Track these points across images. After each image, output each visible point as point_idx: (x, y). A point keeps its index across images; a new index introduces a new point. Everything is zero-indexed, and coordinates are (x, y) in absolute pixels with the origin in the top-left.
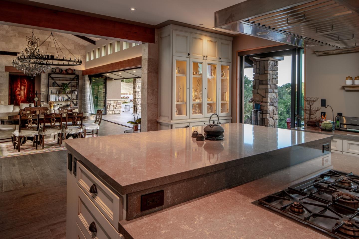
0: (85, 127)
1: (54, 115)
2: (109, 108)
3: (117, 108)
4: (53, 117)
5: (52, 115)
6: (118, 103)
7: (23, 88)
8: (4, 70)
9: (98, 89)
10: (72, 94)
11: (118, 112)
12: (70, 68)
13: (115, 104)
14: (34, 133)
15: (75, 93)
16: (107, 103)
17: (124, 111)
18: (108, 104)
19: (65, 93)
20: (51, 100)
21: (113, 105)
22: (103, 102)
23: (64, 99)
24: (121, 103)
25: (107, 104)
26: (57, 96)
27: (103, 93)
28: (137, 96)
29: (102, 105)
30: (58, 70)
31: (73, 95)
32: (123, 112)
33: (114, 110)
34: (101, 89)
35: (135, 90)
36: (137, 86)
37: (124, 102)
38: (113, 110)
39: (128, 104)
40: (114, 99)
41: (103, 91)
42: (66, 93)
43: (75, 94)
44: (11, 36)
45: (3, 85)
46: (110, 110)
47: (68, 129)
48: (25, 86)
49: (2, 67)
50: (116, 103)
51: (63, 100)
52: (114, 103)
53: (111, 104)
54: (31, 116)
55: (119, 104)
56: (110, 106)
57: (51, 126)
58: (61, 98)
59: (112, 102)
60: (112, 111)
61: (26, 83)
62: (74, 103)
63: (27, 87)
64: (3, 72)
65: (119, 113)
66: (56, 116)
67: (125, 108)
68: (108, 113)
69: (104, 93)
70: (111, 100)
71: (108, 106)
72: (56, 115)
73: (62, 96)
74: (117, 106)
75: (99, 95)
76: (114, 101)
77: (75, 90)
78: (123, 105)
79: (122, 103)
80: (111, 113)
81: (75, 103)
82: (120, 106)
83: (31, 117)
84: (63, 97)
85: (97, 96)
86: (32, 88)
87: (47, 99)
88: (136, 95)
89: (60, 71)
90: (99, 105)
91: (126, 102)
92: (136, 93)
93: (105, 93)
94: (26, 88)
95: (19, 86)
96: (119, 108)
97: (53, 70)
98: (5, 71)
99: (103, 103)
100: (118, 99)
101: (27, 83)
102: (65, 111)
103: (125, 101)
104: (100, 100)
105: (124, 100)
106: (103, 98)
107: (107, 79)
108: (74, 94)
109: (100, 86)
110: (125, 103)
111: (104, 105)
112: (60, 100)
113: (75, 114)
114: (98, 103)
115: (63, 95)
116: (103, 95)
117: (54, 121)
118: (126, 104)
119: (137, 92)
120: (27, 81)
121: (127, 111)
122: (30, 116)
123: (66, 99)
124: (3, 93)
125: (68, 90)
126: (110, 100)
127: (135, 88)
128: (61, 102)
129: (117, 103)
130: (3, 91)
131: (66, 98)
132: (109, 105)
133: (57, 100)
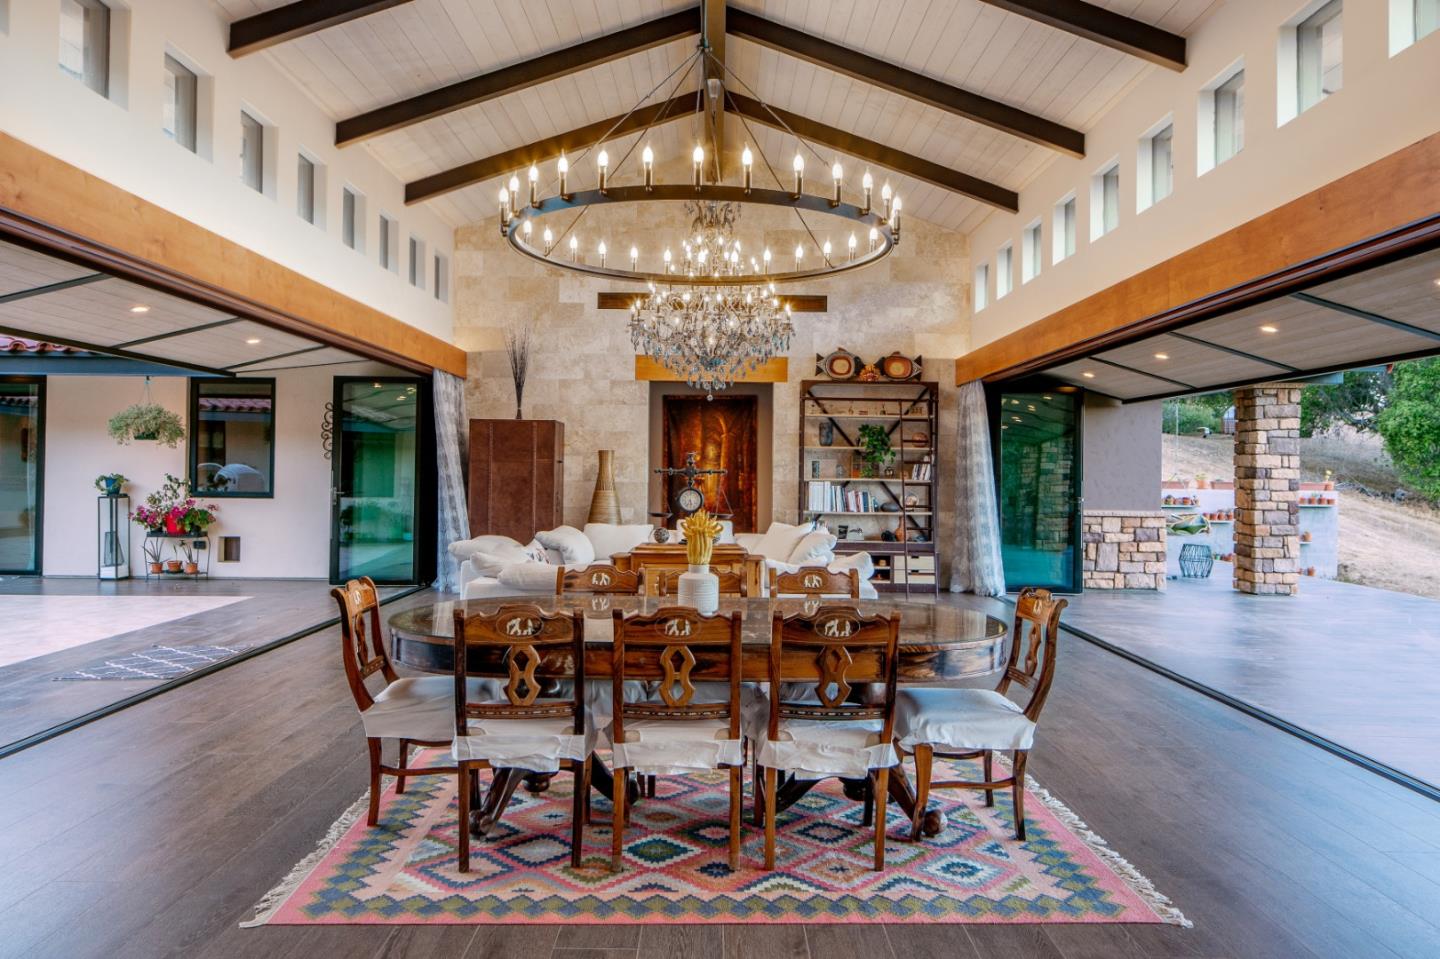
0: (926, 723)
1: (681, 627)
2: (1092, 555)
3: (1137, 557)
4: (676, 642)
5: (666, 620)
6: (1148, 532)
7: (711, 451)
8: (632, 375)
9: (1039, 460)
10: (907, 480)
11: (1147, 581)
12: (898, 353)
13: (1127, 537)
14: (553, 746)
15: (918, 475)
16: (1085, 528)
17: (1178, 573)
18: (1088, 536)
19: (875, 471)
20: (811, 509)
21: (1119, 544)
22: (1059, 521)
23: (871, 505)
24: (1164, 532)
25: (1085, 537)
26: (839, 487)
27: (1061, 477)
28: (1259, 495)
29: (1057, 534)
30: (845, 362)
31: (907, 484)
32: (1173, 583)
33: (1122, 570)
34: (1052, 458)
35: (1246, 460)
36: (1262, 437)
37: (1175, 528)
38: (1118, 571)
39: (1198, 538)
40: (1124, 509)
41: (1061, 471)
42: (877, 476)
43: (921, 480)
44: (658, 226)
45: (628, 438)
46: (1101, 565)
47: (790, 738)
48: (719, 445)
49: (625, 363)
50: (1135, 533)
51: (866, 509)
52: (1122, 532)
53: (1109, 538)
54: (530, 623)
55: (1149, 539)
56: (1103, 547)
57: (667, 707)
58: (857, 496)
59: (1112, 526)
60: (1111, 575)
61: (724, 428)
62: (916, 527)
63: (729, 448)
64: (631, 382)
65: (1153, 586)
66: (693, 630)
67: (1181, 558)
68: (1091, 584)
69: (1065, 477)
70: (1107, 513)
71: (1092, 546)
72: (693, 623)
73: (862, 489)
74: (1143, 547)
75: (1041, 487)
76: (1122, 522)
77: (920, 462)
78: (1172, 544)
79: (1169, 534)
80: (1104, 584)
81: (922, 523)
82: (1157, 547)
83: (530, 631)
84: (865, 495)
85: (1034, 494)
86: (745, 452)
87: (797, 504)
88: (1252, 490)
89: (853, 370)
90: (1042, 535)
91: (1186, 529)
92: (1254, 477)
93: (1074, 478)
94: (723, 454)
95: (698, 443)
96: (1154, 556)
97: (821, 364)
98: (637, 378)
99: (1060, 528)
100: (1146, 507)
101: (729, 431)
102: (811, 581)
103: (1184, 521)
104: (1048, 510)
105: (1176, 514)
106: (1060, 501)
107: (1087, 398)
108: (914, 479)
109: (1048, 444)
110: (1179, 532)
111: (1064, 535)
112: (852, 507)
113: (834, 623)
114: (1040, 528)
115: (867, 483)
116: (1061, 488)
117: (686, 669)
118: (1184, 538)
119: (1259, 474)
120: (726, 423)
121: (1196, 576)
122: (523, 625)
123: (880, 503)
124: (630, 472)
125: (888, 458)
126: (1101, 513)
127: (1248, 448)
128: (858, 516)
129: (1139, 531)
130: (630, 463)
131: (880, 496)
132: (1097, 543)
133: (840, 509)
